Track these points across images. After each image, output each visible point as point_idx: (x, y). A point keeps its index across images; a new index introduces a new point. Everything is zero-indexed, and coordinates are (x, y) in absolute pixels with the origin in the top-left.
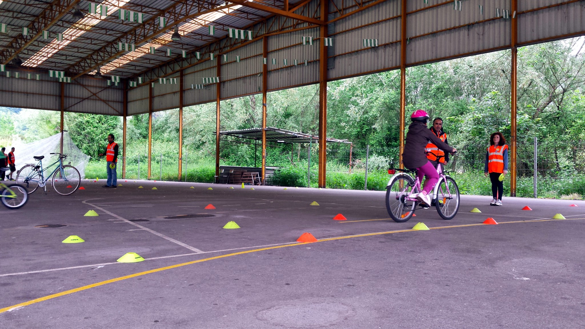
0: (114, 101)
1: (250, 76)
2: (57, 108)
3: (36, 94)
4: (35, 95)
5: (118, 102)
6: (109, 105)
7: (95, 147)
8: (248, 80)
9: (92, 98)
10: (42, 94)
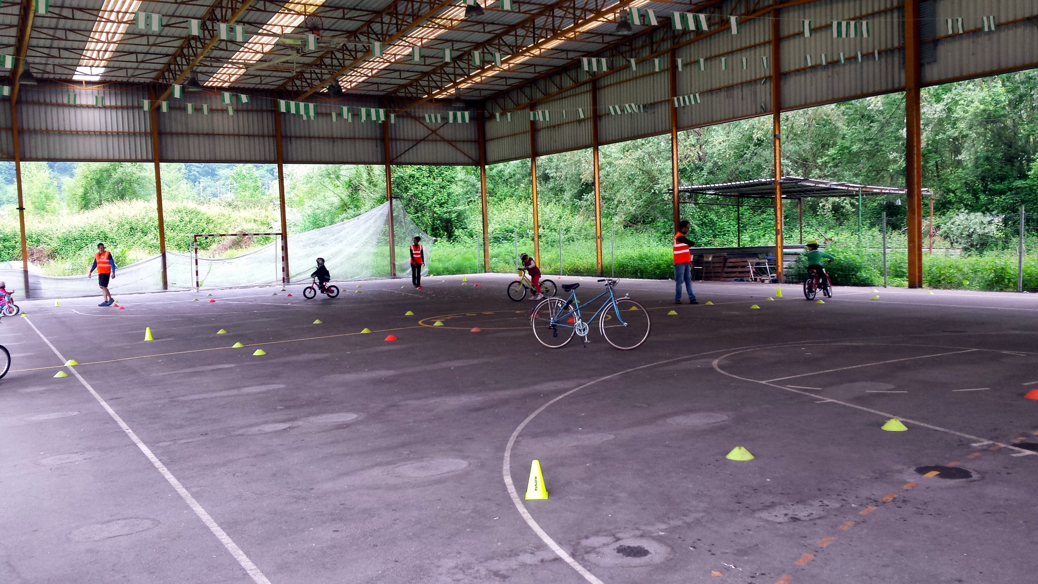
0: (464, 141)
1: (742, 84)
2: (380, 160)
3: (346, 138)
4: (344, 141)
5: (471, 141)
6: (457, 149)
7: (427, 219)
8: (737, 92)
9: (430, 137)
10: (354, 139)
